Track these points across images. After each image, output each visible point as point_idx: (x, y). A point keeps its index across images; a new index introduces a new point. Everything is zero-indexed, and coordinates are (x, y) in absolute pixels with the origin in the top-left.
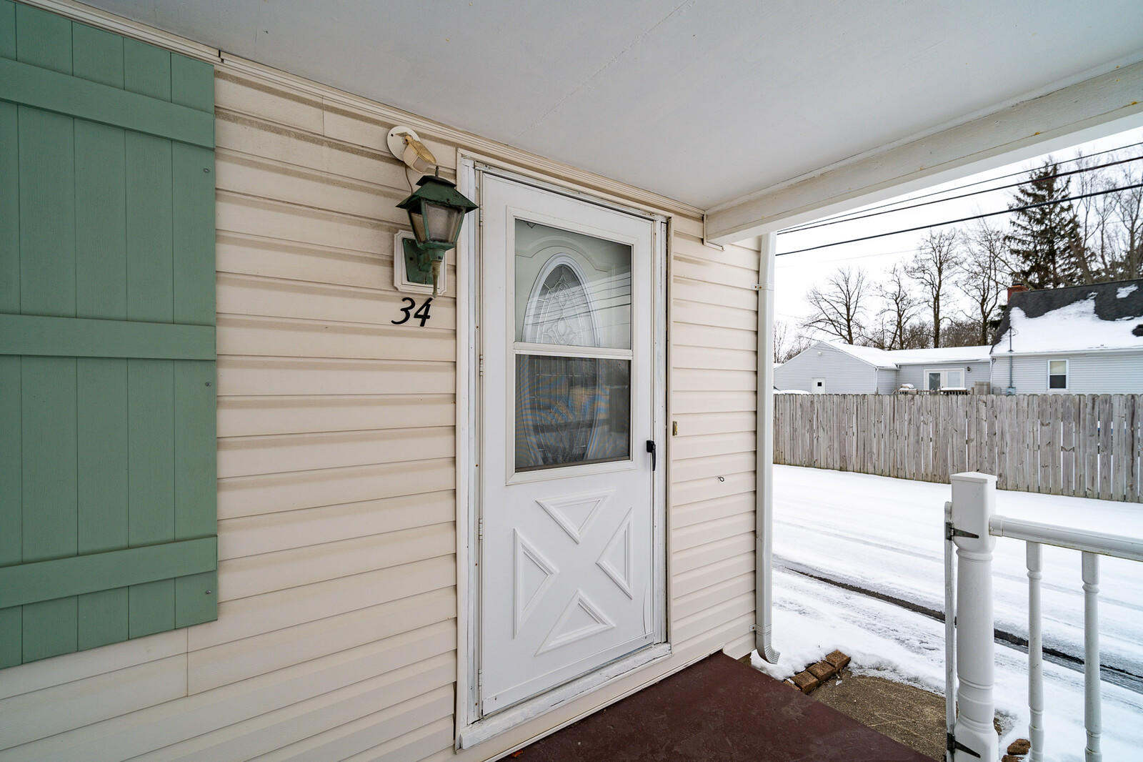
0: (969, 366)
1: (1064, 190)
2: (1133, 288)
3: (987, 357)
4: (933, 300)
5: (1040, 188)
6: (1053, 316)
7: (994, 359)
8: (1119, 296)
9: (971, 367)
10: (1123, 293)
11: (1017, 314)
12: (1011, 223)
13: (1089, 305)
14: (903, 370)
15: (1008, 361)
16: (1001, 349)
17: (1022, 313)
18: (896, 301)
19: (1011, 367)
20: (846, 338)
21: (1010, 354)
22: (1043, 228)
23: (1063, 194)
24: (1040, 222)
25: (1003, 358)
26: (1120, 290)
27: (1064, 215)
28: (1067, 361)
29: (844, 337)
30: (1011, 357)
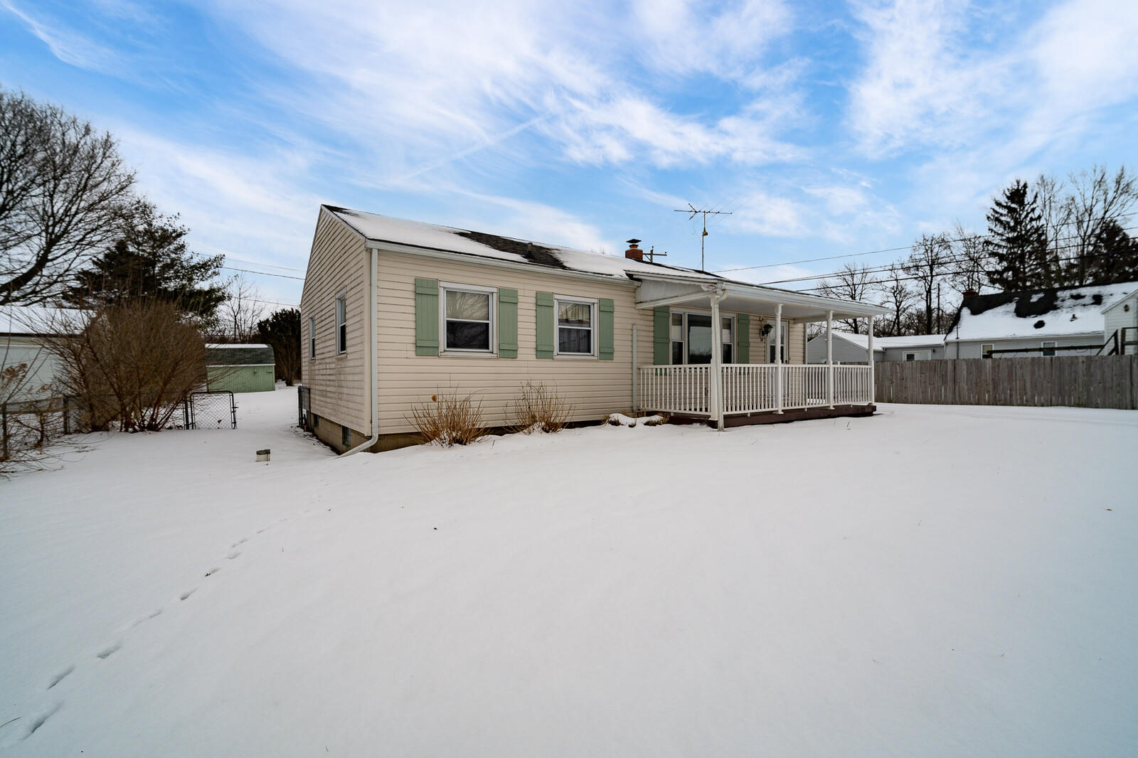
0: (934, 348)
1: (1032, 204)
2: (1042, 295)
3: (943, 343)
4: (925, 293)
5: (1013, 202)
6: (988, 314)
7: (947, 344)
8: (1032, 301)
9: (936, 349)
10: (1035, 298)
11: (966, 312)
12: (989, 230)
13: (1012, 306)
14: (888, 352)
15: (956, 345)
16: (952, 337)
17: (969, 312)
18: (894, 294)
19: (958, 350)
20: (851, 326)
21: (957, 340)
22: (1015, 234)
23: (1032, 207)
24: (1013, 229)
25: (952, 343)
26: (1034, 296)
27: (1034, 223)
28: (993, 345)
29: (850, 325)
30: (958, 343)
